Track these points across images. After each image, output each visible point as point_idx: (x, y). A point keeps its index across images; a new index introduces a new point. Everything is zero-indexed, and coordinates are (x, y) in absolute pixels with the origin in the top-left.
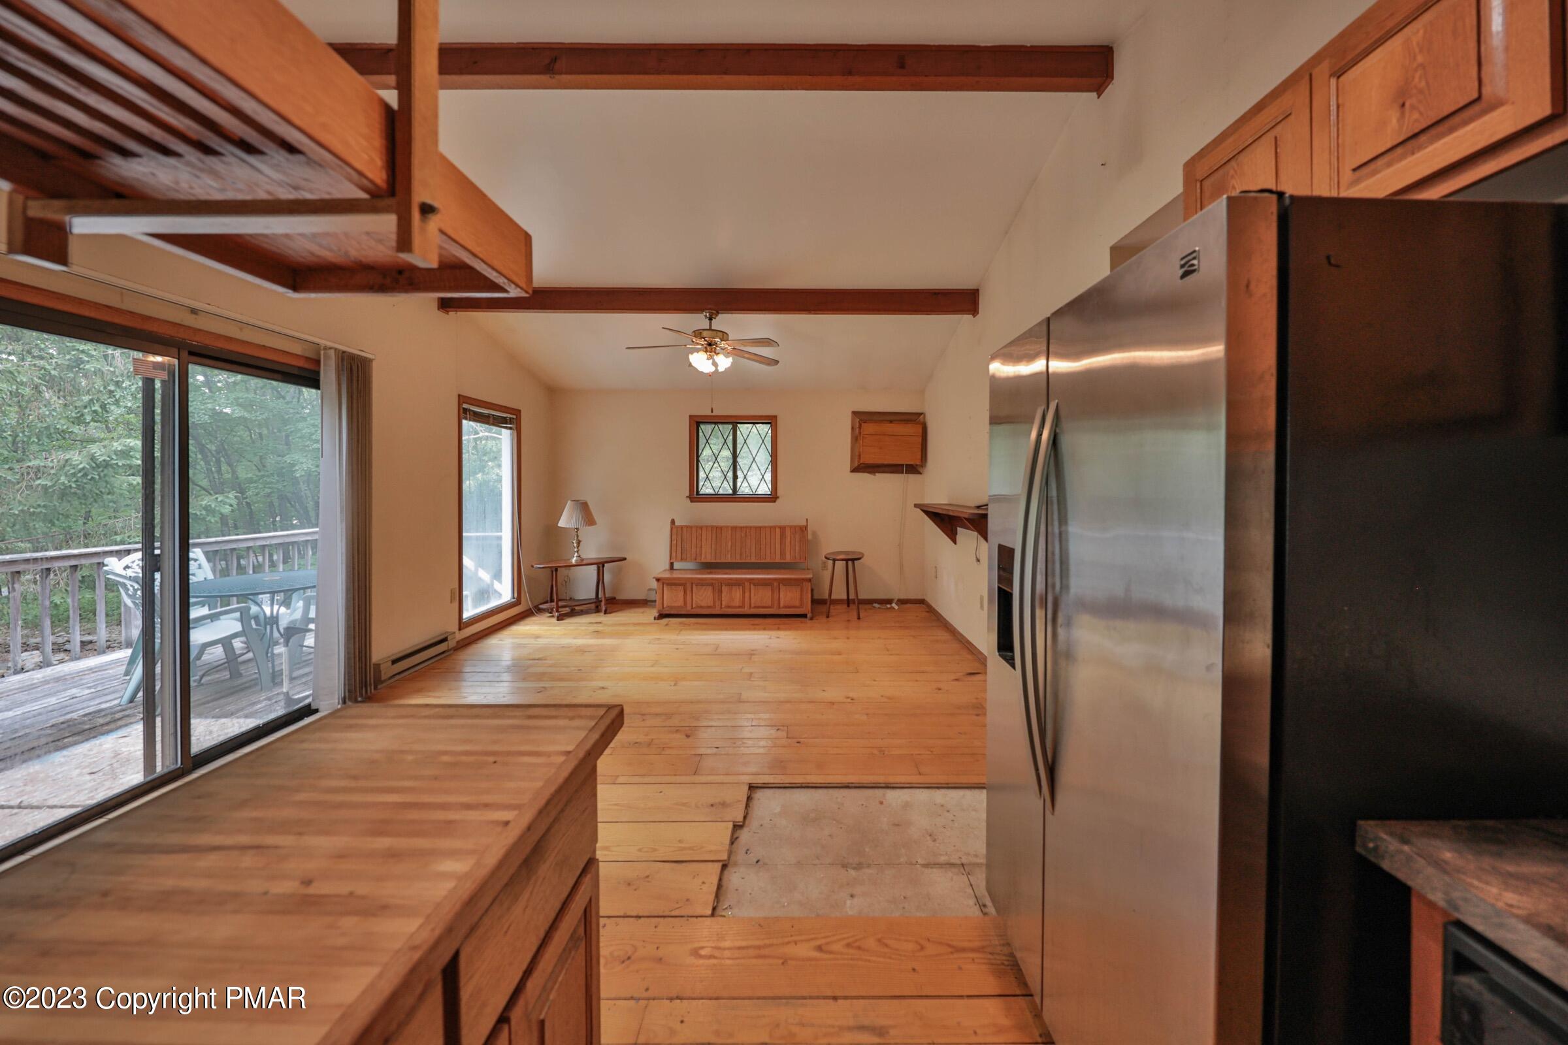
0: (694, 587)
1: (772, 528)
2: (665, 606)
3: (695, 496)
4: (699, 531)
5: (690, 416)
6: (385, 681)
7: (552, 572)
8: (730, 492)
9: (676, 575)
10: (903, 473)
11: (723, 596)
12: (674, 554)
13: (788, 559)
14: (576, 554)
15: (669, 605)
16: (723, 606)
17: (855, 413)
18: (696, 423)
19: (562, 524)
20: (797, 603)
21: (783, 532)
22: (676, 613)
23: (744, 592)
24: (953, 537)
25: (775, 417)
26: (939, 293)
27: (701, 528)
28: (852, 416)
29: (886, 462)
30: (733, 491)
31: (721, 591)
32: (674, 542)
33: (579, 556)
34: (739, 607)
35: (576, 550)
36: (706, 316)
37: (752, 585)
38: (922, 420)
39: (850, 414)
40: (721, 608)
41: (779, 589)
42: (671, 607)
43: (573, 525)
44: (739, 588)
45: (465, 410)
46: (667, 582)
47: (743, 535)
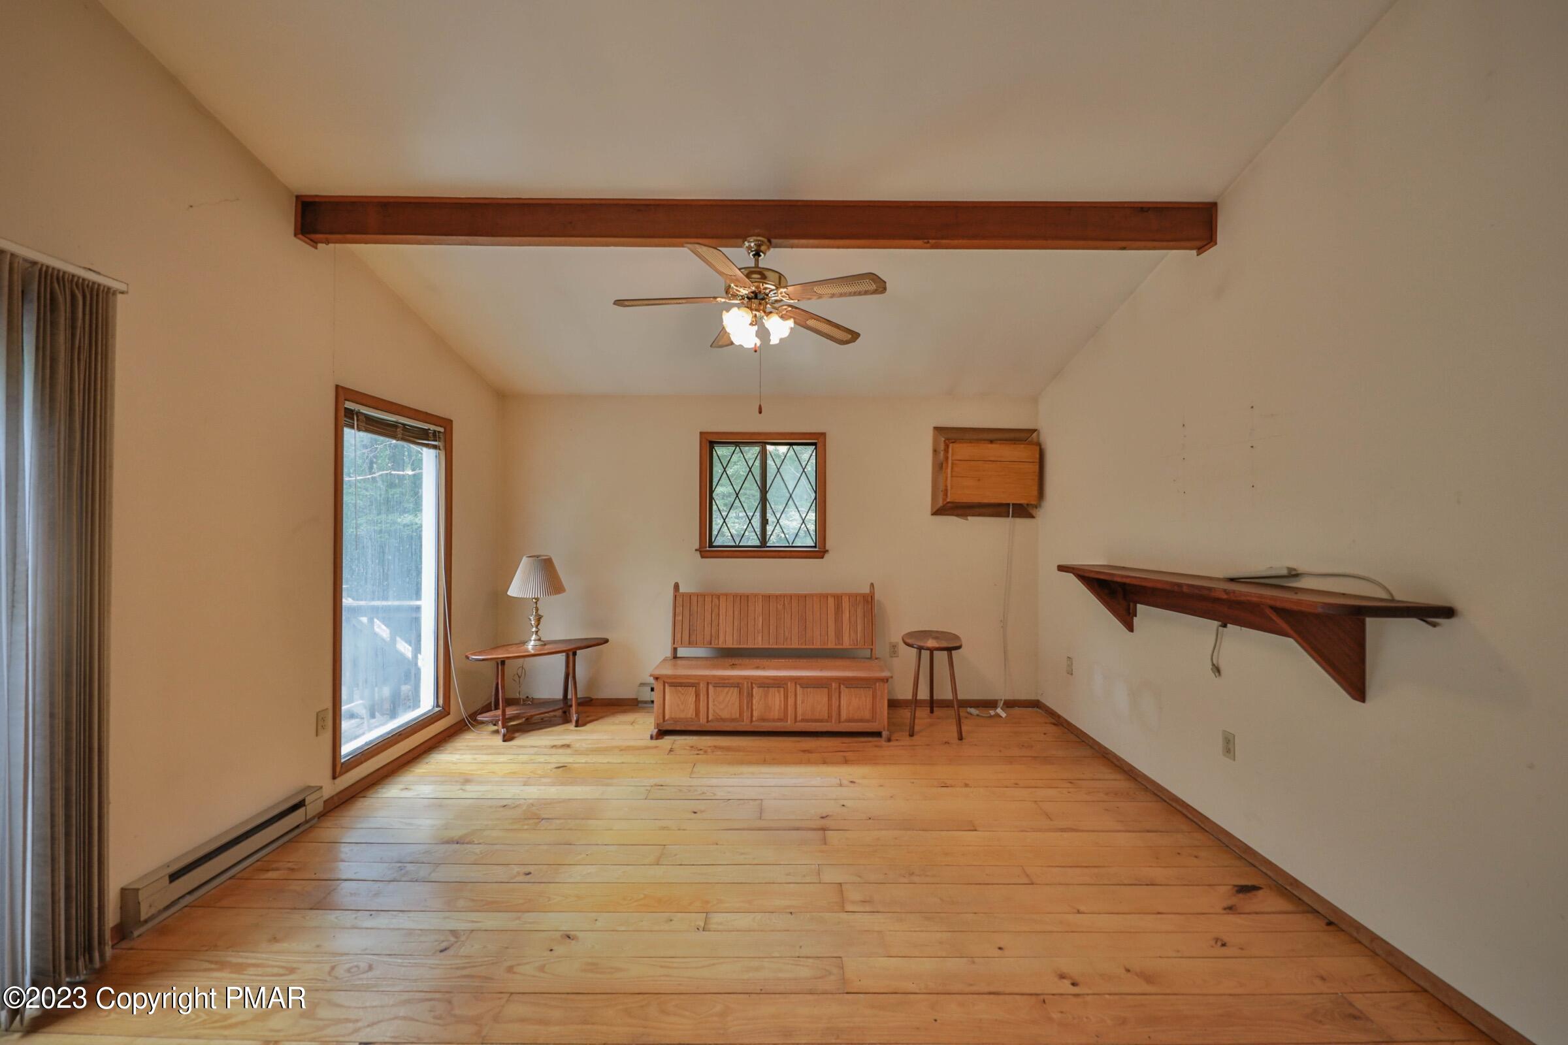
0: (711, 687)
1: (824, 597)
2: (667, 718)
3: (708, 548)
4: (716, 600)
5: (701, 433)
6: (146, 921)
7: (498, 664)
8: (757, 543)
9: (683, 671)
10: (1008, 516)
11: (754, 702)
12: (678, 636)
13: (847, 643)
14: (534, 636)
15: (673, 716)
16: (754, 719)
17: (936, 429)
18: (710, 442)
19: (514, 591)
20: (867, 714)
21: (838, 605)
22: (683, 728)
23: (786, 697)
24: (1127, 620)
25: (823, 435)
26: (1149, 209)
27: (718, 597)
28: (934, 432)
29: (986, 501)
30: (761, 543)
31: (751, 696)
32: (679, 618)
33: (539, 640)
34: (780, 720)
35: (534, 629)
36: (749, 248)
37: (798, 686)
38: (1035, 440)
39: (932, 428)
40: (752, 721)
41: (840, 693)
42: (676, 721)
43: (529, 594)
44: (779, 692)
45: (349, 413)
46: (669, 681)
47: (780, 607)
